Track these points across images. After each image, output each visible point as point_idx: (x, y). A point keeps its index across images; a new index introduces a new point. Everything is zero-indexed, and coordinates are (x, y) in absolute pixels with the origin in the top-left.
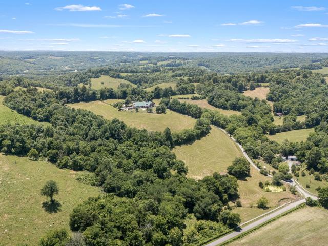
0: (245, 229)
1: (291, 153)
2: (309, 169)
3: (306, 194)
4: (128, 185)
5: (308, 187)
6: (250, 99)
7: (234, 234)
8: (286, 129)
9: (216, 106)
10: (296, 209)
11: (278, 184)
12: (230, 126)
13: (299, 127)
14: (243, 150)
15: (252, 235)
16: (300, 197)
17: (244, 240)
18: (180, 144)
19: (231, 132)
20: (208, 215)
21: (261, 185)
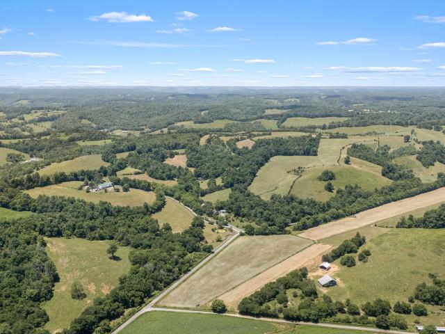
0: (216, 252)
1: (222, 208)
2: (235, 216)
3: (238, 231)
4: (145, 242)
5: (237, 227)
6: (175, 167)
7: (212, 255)
8: (211, 191)
9: (157, 178)
10: (236, 239)
11: (222, 228)
12: (176, 195)
13: (219, 188)
14: (192, 211)
15: (220, 254)
16: (235, 233)
17: (217, 257)
18: (154, 213)
19: (178, 199)
20: (195, 249)
21: (213, 230)
